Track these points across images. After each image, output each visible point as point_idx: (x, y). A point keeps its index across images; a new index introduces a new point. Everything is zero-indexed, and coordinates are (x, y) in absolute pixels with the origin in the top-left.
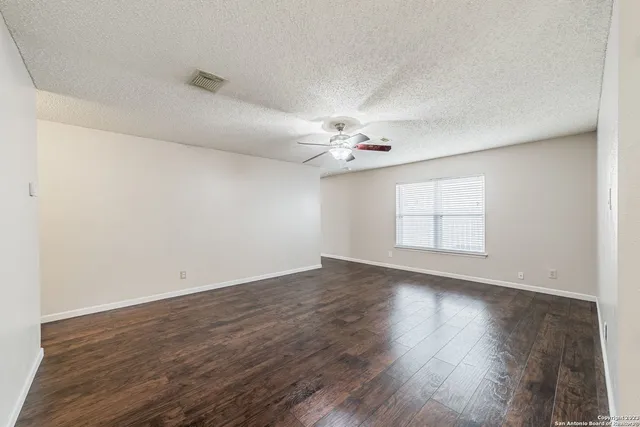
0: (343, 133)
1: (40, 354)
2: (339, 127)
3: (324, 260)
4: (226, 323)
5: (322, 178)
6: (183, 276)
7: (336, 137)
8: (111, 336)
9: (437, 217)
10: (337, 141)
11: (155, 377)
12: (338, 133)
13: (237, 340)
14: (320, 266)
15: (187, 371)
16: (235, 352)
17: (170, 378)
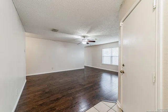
0: (85, 38)
1: (26, 81)
2: (84, 37)
3: (85, 66)
4: (60, 78)
5: (85, 47)
6: (52, 68)
7: (83, 39)
8: (38, 79)
9: (111, 57)
10: (83, 40)
11: (45, 85)
12: (84, 38)
13: (61, 81)
14: (84, 68)
15: (50, 85)
16: (60, 82)
17: (47, 86)
